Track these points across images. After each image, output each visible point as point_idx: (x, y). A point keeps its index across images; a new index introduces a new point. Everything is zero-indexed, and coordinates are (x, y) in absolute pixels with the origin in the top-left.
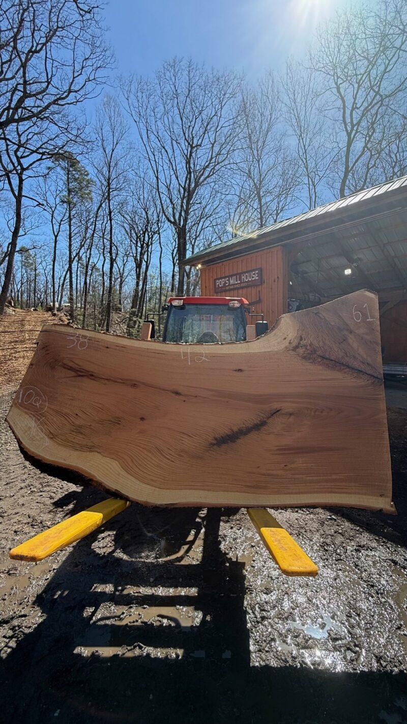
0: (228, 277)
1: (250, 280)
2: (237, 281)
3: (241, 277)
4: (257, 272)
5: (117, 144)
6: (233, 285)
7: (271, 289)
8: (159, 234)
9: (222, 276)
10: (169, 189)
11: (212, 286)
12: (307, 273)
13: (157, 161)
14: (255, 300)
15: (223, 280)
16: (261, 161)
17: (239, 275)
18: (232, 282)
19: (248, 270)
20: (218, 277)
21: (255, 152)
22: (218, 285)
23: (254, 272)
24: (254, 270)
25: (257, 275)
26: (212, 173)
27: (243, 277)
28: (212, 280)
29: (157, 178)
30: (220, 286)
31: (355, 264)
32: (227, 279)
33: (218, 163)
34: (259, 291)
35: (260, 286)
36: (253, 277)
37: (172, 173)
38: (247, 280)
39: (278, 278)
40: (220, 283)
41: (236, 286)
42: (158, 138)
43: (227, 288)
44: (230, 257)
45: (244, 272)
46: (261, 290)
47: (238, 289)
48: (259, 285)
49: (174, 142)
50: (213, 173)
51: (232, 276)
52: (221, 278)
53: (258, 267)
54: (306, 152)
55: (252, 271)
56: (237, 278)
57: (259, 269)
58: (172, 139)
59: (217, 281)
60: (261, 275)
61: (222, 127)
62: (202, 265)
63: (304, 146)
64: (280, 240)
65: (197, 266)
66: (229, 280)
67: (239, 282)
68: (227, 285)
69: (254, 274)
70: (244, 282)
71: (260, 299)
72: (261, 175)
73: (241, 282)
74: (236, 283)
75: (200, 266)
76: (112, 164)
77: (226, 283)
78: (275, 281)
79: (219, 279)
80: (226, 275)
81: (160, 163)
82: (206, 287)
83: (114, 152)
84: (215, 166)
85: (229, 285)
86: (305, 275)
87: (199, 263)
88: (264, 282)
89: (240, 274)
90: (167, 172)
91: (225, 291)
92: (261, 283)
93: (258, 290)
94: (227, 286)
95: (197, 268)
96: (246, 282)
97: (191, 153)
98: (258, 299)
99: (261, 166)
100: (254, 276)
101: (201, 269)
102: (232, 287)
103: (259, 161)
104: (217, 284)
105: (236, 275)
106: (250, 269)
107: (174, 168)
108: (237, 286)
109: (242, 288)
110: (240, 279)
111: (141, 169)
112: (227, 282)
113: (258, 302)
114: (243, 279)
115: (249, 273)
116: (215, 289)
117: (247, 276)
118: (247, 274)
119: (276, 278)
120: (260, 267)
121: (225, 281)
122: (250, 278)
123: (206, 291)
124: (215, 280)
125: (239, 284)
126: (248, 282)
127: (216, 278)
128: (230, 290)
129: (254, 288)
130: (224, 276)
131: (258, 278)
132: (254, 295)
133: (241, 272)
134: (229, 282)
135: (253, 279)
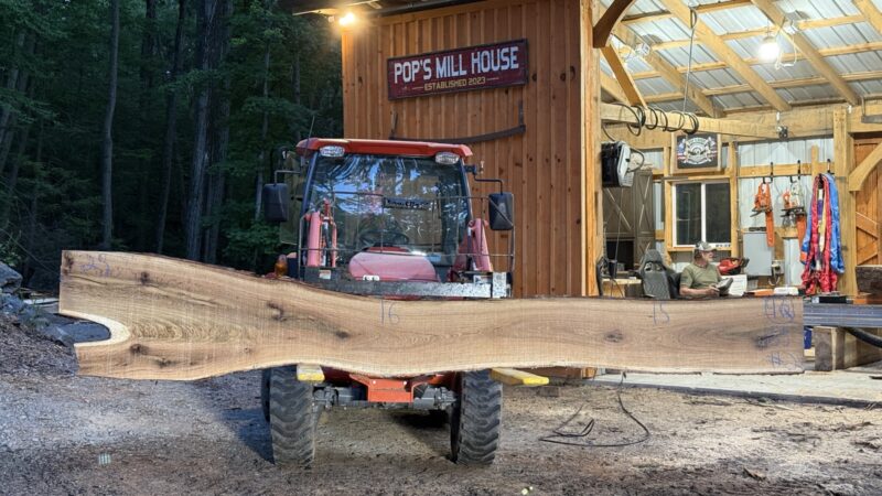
0: (432, 56)
1: (495, 69)
2: (457, 69)
3: (470, 60)
4: (516, 49)
6: (447, 79)
7: (555, 98)
9: (411, 54)
11: (381, 79)
12: (659, 42)
14: (510, 127)
15: (415, 63)
17: (465, 54)
18: (441, 71)
19: (489, 42)
20: (399, 56)
22: (400, 77)
23: (506, 50)
24: (509, 44)
25: (514, 58)
27: (474, 61)
28: (380, 63)
30: (406, 80)
31: (789, 29)
32: (428, 61)
34: (521, 102)
35: (524, 91)
36: (505, 63)
38: (486, 70)
39: (572, 69)
40: (408, 71)
41: (453, 84)
43: (428, 87)
45: (475, 47)
46: (527, 99)
47: (461, 92)
48: (520, 87)
51: (442, 55)
52: (410, 59)
53: (518, 38)
55: (501, 45)
56: (456, 62)
57: (522, 41)
59: (397, 65)
60: (523, 57)
66: (433, 66)
67: (464, 73)
68: (426, 77)
69: (506, 54)
70: (477, 75)
71: (522, 125)
73: (469, 70)
74: (455, 74)
77: (422, 73)
78: (563, 77)
79: (402, 60)
80: (424, 51)
82: (360, 79)
85: (434, 78)
86: (655, 48)
88: (535, 78)
89: (467, 51)
91: (424, 96)
92: (527, 79)
93: (517, 99)
94: (428, 81)
96: (482, 74)
98: (517, 125)
100: (506, 59)
102: (443, 85)
104: (397, 73)
105: (455, 52)
106: (496, 41)
108: (459, 83)
109: (476, 90)
110: (467, 64)
112: (428, 69)
113: (519, 132)
114: (476, 65)
115: (492, 52)
116: (389, 90)
117: (485, 57)
118: (487, 53)
119: (568, 69)
120: (524, 37)
121: (422, 67)
122: (496, 64)
123: (360, 91)
124: (389, 60)
125: (462, 77)
126: (491, 73)
127: (392, 56)
128: (437, 94)
129: (507, 92)
130: (417, 53)
131: (516, 66)
132: (508, 112)
133: (469, 45)
134: (434, 72)
135: (504, 68)
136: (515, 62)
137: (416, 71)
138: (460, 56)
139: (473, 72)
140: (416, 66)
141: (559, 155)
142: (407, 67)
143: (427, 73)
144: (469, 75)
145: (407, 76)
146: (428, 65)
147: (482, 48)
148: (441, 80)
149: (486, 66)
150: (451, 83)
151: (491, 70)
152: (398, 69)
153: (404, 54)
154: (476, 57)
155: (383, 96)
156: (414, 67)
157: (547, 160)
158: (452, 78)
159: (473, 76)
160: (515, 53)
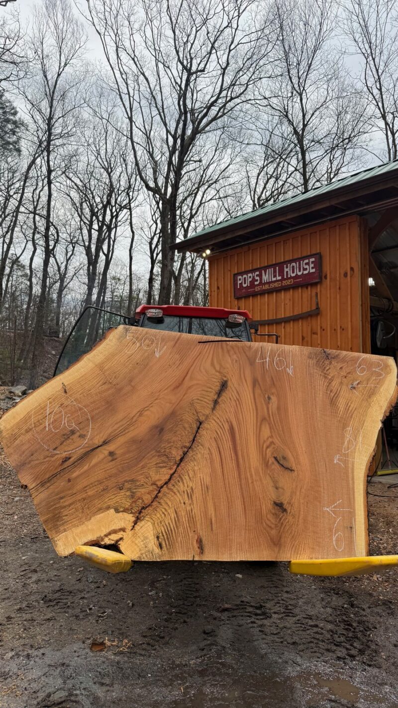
0: (260, 269)
1: (299, 274)
2: (275, 276)
3: (283, 270)
4: (313, 259)
5: (66, 65)
6: (269, 283)
7: (340, 289)
8: (130, 209)
9: (248, 269)
10: (148, 138)
11: (229, 286)
13: (131, 95)
14: (309, 310)
15: (250, 275)
16: (304, 94)
18: (265, 278)
19: (295, 257)
20: (240, 271)
21: (295, 80)
22: (241, 284)
23: (307, 261)
24: (308, 257)
25: (312, 265)
26: (220, 114)
27: (286, 270)
28: (229, 277)
29: (131, 119)
30: (245, 286)
32: (257, 273)
33: (232, 99)
34: (317, 294)
35: (319, 286)
36: (305, 269)
37: (155, 112)
38: (293, 275)
39: (352, 269)
40: (245, 280)
41: (272, 286)
42: (133, 59)
43: (257, 289)
44: (263, 235)
45: (287, 261)
46: (321, 291)
47: (278, 290)
48: (316, 284)
49: (161, 66)
50: (224, 114)
51: (265, 268)
52: (247, 272)
53: (314, 252)
54: (379, 78)
55: (303, 258)
56: (275, 272)
57: (317, 254)
58: (157, 60)
59: (240, 277)
60: (319, 265)
61: (238, 44)
62: (211, 250)
63: (377, 71)
64: (354, 203)
65: (204, 252)
66: (260, 276)
67: (279, 278)
68: (256, 283)
69: (306, 264)
70: (288, 278)
71: (318, 308)
72: (304, 116)
73: (283, 276)
74: (274, 279)
75: (208, 252)
76: (57, 96)
77: (254, 280)
78: (346, 275)
79: (242, 274)
80: (255, 267)
81: (136, 97)
82: (218, 288)
83: (60, 79)
84: (227, 102)
85: (261, 283)
87: (207, 247)
88: (326, 277)
89: (281, 265)
90: (146, 111)
91: (255, 295)
92: (321, 278)
93: (314, 292)
94: (257, 285)
95: (204, 255)
96: (291, 277)
97: (188, 81)
98: (314, 308)
99: (304, 101)
100: (307, 267)
101: (209, 258)
102: (267, 287)
103: (301, 95)
104: (239, 282)
105: (274, 266)
106: (300, 256)
107: (159, 106)
108: (276, 285)
109: (286, 289)
110: (281, 272)
111: (103, 107)
112: (258, 278)
113: (316, 313)
114: (287, 272)
115: (298, 263)
116: (235, 292)
117: (293, 267)
118: (294, 264)
119: (349, 270)
120: (318, 252)
121: (254, 277)
122: (300, 271)
123: (218, 294)
124: (236, 275)
125: (279, 281)
126: (297, 276)
127: (236, 272)
128: (262, 293)
129: (307, 288)
130: (251, 268)
131: (314, 270)
132: (308, 301)
133: (282, 260)
134: (261, 279)
135: (305, 272)
136: (312, 268)
137: (251, 280)
138: (277, 268)
139: (285, 277)
140: (250, 277)
141: (343, 327)
142: (245, 278)
143: (257, 280)
144: (283, 279)
145: (245, 283)
146: (257, 275)
147: (290, 261)
148: (265, 284)
149: (293, 272)
150: (271, 285)
151: (297, 274)
152: (240, 279)
153: (243, 270)
154: (287, 267)
155: (231, 297)
156: (249, 277)
157: (335, 330)
158: (272, 282)
159: (285, 280)
160: (312, 262)
